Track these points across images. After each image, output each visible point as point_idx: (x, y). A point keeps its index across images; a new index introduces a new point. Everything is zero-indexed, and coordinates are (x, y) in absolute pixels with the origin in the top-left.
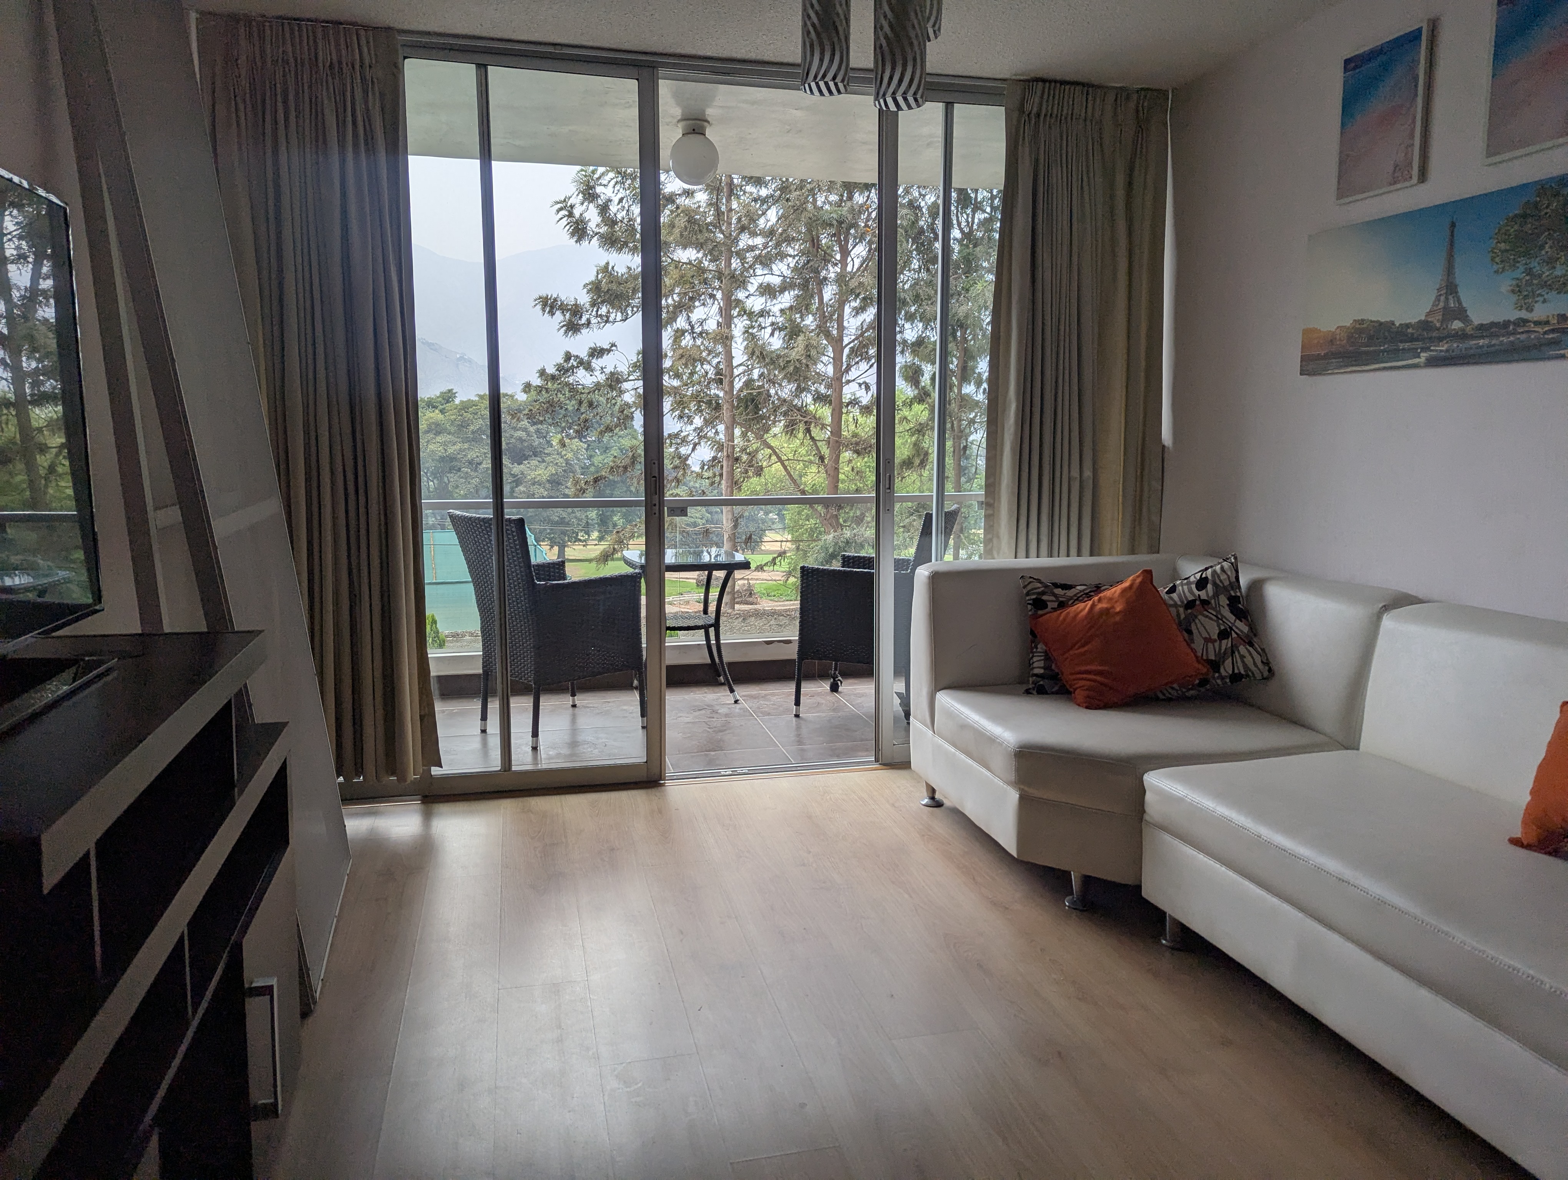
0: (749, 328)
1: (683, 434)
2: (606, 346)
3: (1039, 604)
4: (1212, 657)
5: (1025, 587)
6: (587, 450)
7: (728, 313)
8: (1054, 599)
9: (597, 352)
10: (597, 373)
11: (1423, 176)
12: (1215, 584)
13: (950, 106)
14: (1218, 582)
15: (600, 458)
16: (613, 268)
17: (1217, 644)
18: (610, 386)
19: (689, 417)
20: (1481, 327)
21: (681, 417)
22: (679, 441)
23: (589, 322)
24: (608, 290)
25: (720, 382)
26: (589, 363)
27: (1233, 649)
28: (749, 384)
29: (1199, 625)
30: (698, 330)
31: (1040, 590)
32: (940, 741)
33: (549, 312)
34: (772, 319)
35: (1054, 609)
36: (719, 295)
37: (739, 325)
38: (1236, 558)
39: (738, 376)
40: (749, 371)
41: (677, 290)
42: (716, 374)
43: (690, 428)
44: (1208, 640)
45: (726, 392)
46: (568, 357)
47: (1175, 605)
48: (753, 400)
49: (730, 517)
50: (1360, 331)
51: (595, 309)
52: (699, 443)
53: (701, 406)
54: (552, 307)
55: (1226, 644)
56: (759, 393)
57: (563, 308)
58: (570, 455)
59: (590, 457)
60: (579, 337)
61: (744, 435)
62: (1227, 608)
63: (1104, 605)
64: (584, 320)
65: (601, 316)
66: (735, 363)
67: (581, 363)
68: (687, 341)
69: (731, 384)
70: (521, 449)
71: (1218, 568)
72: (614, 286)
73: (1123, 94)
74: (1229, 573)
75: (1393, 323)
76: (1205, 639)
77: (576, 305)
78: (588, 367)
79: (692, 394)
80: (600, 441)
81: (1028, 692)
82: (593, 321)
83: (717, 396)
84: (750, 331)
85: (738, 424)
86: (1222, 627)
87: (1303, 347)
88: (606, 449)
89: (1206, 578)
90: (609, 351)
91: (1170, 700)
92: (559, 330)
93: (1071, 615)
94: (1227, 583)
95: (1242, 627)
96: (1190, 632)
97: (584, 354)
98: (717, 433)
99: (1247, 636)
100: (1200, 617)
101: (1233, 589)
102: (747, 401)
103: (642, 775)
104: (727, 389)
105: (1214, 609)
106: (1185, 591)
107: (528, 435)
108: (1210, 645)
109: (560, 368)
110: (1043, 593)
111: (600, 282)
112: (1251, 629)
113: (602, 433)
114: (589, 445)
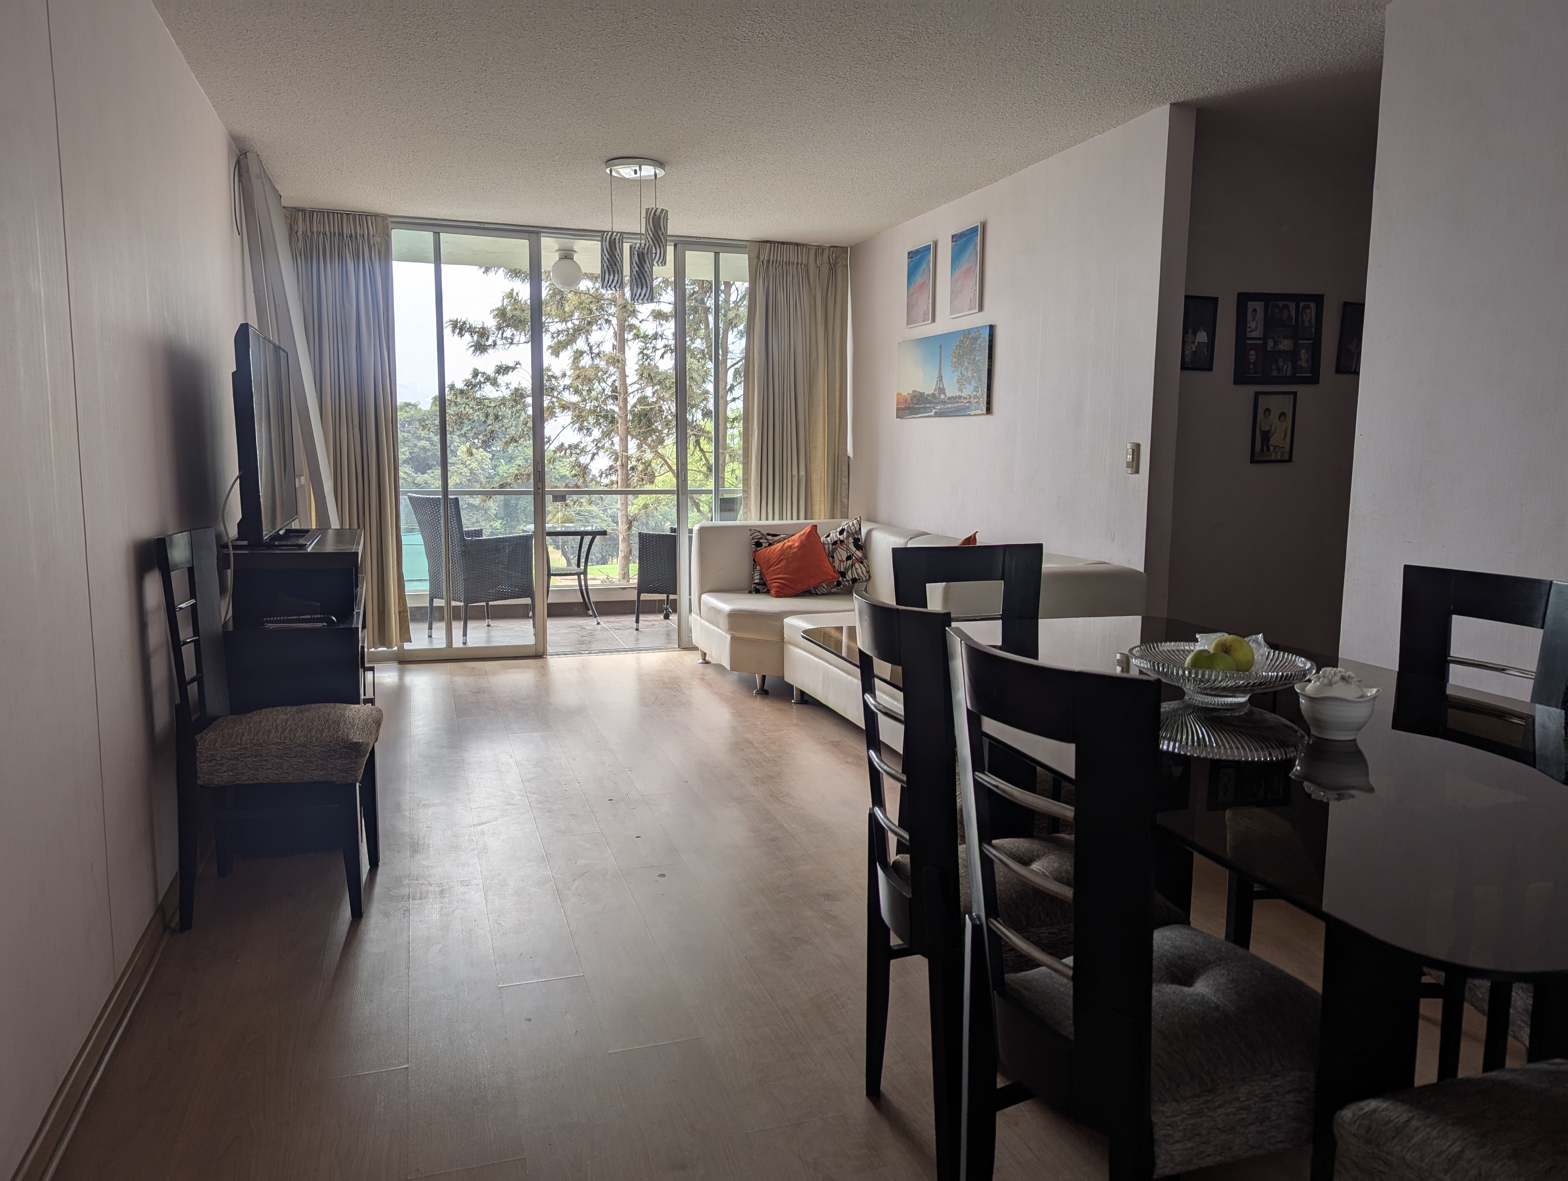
0: (644, 349)
1: (582, 445)
2: (512, 364)
3: (758, 544)
4: (842, 570)
5: (751, 535)
6: (491, 459)
7: (622, 337)
8: (766, 541)
9: (503, 370)
10: (503, 388)
11: (934, 320)
12: (848, 532)
13: (717, 254)
14: (849, 530)
15: (505, 468)
16: (517, 294)
17: (845, 563)
18: (515, 401)
19: (588, 429)
20: (949, 398)
21: (580, 429)
22: (578, 451)
23: (495, 344)
24: (513, 316)
25: (615, 398)
26: (495, 379)
27: (853, 565)
28: (643, 400)
29: (838, 554)
30: (596, 351)
31: (759, 537)
32: (703, 621)
33: (458, 334)
34: (665, 342)
35: (766, 547)
36: (614, 321)
37: (633, 350)
38: (860, 518)
39: (633, 392)
40: (642, 389)
41: (576, 315)
42: (613, 391)
43: (589, 439)
44: (841, 561)
45: (620, 408)
46: (476, 373)
47: (828, 544)
48: (646, 414)
49: (625, 520)
50: (915, 396)
51: (500, 332)
52: (597, 453)
53: (599, 420)
54: (461, 329)
55: (849, 562)
56: (652, 409)
57: (472, 330)
58: (474, 465)
59: (495, 467)
60: (485, 356)
61: (640, 446)
62: (852, 544)
63: (790, 544)
64: (490, 342)
65: (506, 338)
66: (629, 381)
67: (488, 379)
68: (586, 361)
69: (625, 401)
70: (425, 459)
71: (851, 524)
72: (518, 313)
73: (819, 249)
74: (856, 526)
75: (924, 393)
76: (840, 560)
77: (483, 328)
78: (494, 383)
79: (590, 409)
80: (504, 450)
81: (750, 592)
82: (499, 342)
83: (613, 411)
84: (645, 352)
85: (633, 437)
86: (849, 554)
87: (897, 403)
88: (511, 459)
89: (844, 529)
90: (514, 368)
91: (823, 594)
92: (467, 349)
93: (773, 549)
94: (854, 531)
95: (859, 554)
96: (833, 557)
97: (490, 371)
98: (613, 444)
99: (860, 558)
100: (839, 549)
101: (857, 534)
102: (640, 416)
103: (532, 652)
104: (621, 404)
105: (846, 545)
106: (834, 536)
107: (432, 445)
108: (842, 563)
109: (468, 384)
110: (760, 538)
111: (505, 308)
112: (864, 554)
113: (507, 444)
114: (493, 455)
